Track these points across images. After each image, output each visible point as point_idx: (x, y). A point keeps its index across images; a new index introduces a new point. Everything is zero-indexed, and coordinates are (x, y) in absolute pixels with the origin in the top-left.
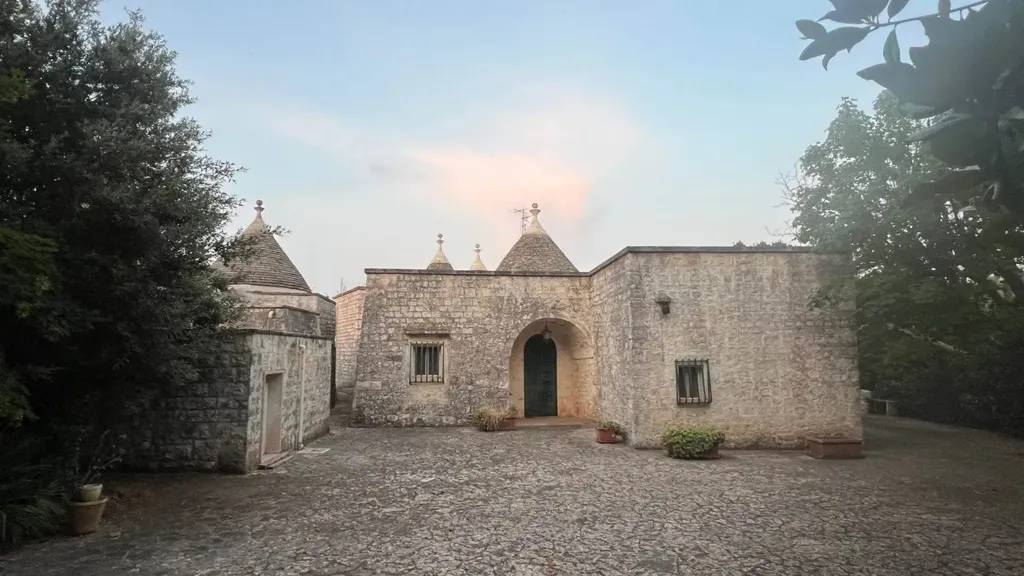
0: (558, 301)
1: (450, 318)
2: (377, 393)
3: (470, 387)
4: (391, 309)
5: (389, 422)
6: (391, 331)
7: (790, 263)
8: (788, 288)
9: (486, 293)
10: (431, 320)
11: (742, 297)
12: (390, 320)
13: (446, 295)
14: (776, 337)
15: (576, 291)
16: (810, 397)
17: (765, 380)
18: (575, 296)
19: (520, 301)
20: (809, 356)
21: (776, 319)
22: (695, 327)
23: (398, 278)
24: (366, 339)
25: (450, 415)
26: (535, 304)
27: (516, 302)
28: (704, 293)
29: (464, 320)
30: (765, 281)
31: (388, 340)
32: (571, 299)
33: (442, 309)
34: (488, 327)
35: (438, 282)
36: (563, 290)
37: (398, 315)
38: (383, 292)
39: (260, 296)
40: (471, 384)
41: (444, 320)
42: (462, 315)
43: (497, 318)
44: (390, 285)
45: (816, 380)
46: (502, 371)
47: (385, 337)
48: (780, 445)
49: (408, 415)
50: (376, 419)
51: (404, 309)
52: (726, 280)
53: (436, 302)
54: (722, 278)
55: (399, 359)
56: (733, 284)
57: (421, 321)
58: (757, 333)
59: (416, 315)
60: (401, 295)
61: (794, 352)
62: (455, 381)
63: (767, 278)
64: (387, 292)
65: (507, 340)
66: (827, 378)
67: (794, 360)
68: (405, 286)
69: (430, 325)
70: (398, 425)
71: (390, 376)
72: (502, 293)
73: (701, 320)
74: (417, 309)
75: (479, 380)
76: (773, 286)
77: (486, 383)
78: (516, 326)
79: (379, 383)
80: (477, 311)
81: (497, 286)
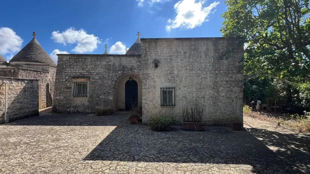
0: (133, 66)
1: (90, 73)
2: (62, 101)
3: (97, 99)
4: (67, 69)
5: (66, 111)
6: (67, 78)
7: (215, 45)
8: (212, 56)
9: (104, 63)
10: (83, 73)
11: (191, 60)
12: (67, 73)
13: (88, 64)
14: (206, 78)
15: (140, 62)
16: (220, 104)
17: (200, 96)
18: (140, 64)
19: (117, 66)
20: (221, 86)
21: (207, 70)
22: (170, 73)
23: (70, 57)
24: (57, 80)
25: (89, 109)
26: (124, 67)
27: (116, 66)
28: (174, 59)
29: (95, 74)
30: (202, 53)
31: (66, 81)
32: (138, 65)
33: (87, 69)
34: (105, 76)
35: (85, 59)
36: (134, 62)
37: (70, 71)
38: (64, 63)
39: (28, 66)
40: (98, 97)
41: (87, 73)
42: (94, 71)
43: (108, 73)
44: (67, 60)
45: (223, 96)
46: (110, 93)
47: (65, 80)
48: (205, 124)
49: (73, 109)
50: (61, 110)
51: (72, 69)
52: (184, 53)
53: (84, 66)
54: (183, 52)
55: (70, 88)
56: (187, 55)
57: (79, 74)
58: (197, 76)
59: (77, 72)
60: (71, 64)
61: (214, 84)
62: (91, 97)
63: (203, 52)
64: (65, 63)
65: (112, 81)
66: (228, 96)
67: (214, 88)
68: (73, 61)
69: (82, 75)
70: (69, 113)
71: (67, 95)
72: (110, 63)
73: (173, 71)
74: (77, 69)
75: (101, 96)
76: (206, 55)
77: (104, 97)
78: (116, 76)
79: (62, 97)
80: (101, 70)
81: (108, 60)
